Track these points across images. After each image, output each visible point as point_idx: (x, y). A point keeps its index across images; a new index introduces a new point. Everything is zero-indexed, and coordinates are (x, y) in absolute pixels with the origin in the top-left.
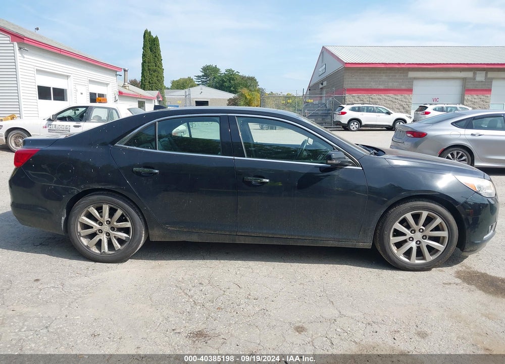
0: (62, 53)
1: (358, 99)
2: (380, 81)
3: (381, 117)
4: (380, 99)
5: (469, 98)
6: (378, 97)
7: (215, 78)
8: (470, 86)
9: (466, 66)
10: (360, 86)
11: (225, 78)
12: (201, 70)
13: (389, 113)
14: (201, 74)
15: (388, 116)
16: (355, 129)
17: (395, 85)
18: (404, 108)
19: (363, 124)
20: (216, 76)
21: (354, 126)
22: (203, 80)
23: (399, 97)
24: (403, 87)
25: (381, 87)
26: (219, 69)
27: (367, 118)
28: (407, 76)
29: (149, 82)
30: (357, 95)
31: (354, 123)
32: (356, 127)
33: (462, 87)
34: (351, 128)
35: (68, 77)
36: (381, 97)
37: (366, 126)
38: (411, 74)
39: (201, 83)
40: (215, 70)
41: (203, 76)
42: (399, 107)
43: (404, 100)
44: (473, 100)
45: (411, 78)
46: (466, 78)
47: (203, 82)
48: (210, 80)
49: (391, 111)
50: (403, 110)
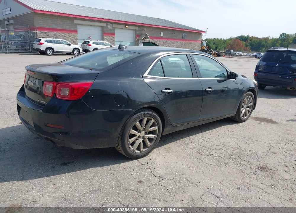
1: (46, 35)
2: (58, 24)
3: (65, 46)
4: (59, 35)
5: (106, 37)
6: (58, 34)
8: (105, 31)
9: (103, 20)
10: (46, 26)
13: (69, 45)
15: (69, 46)
16: (51, 54)
17: (67, 27)
18: (74, 42)
19: (55, 51)
21: (49, 52)
23: (70, 35)
24: (72, 29)
25: (59, 28)
27: (57, 47)
28: (74, 22)
30: (44, 32)
31: (49, 50)
32: (51, 53)
33: (101, 31)
34: (48, 53)
36: (59, 34)
37: (57, 52)
38: (76, 22)
42: (71, 41)
43: (73, 37)
44: (108, 39)
45: (76, 24)
46: (103, 26)
49: (70, 43)
50: (73, 43)
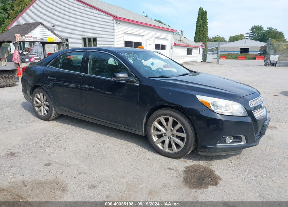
0: (139, 24)
7: (258, 34)
11: (266, 33)
12: (250, 29)
14: (250, 32)
20: (260, 32)
22: (251, 35)
26: (263, 28)
29: (199, 38)
35: (143, 36)
39: (249, 37)
40: (260, 28)
41: (251, 33)
47: (250, 36)
48: (255, 35)
